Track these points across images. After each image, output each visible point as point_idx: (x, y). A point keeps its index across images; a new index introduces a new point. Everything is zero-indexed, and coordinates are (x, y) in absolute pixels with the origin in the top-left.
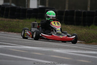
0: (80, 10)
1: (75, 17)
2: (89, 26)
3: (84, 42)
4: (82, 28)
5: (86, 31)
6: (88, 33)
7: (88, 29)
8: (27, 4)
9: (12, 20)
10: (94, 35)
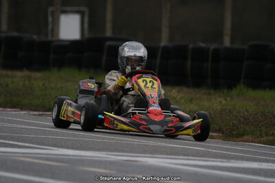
0: (202, 45)
1: (189, 63)
2: (230, 87)
3: (221, 135)
4: (209, 94)
5: (224, 102)
6: (230, 110)
7: (229, 99)
8: (50, 27)
9: (9, 73)
10: (246, 113)
